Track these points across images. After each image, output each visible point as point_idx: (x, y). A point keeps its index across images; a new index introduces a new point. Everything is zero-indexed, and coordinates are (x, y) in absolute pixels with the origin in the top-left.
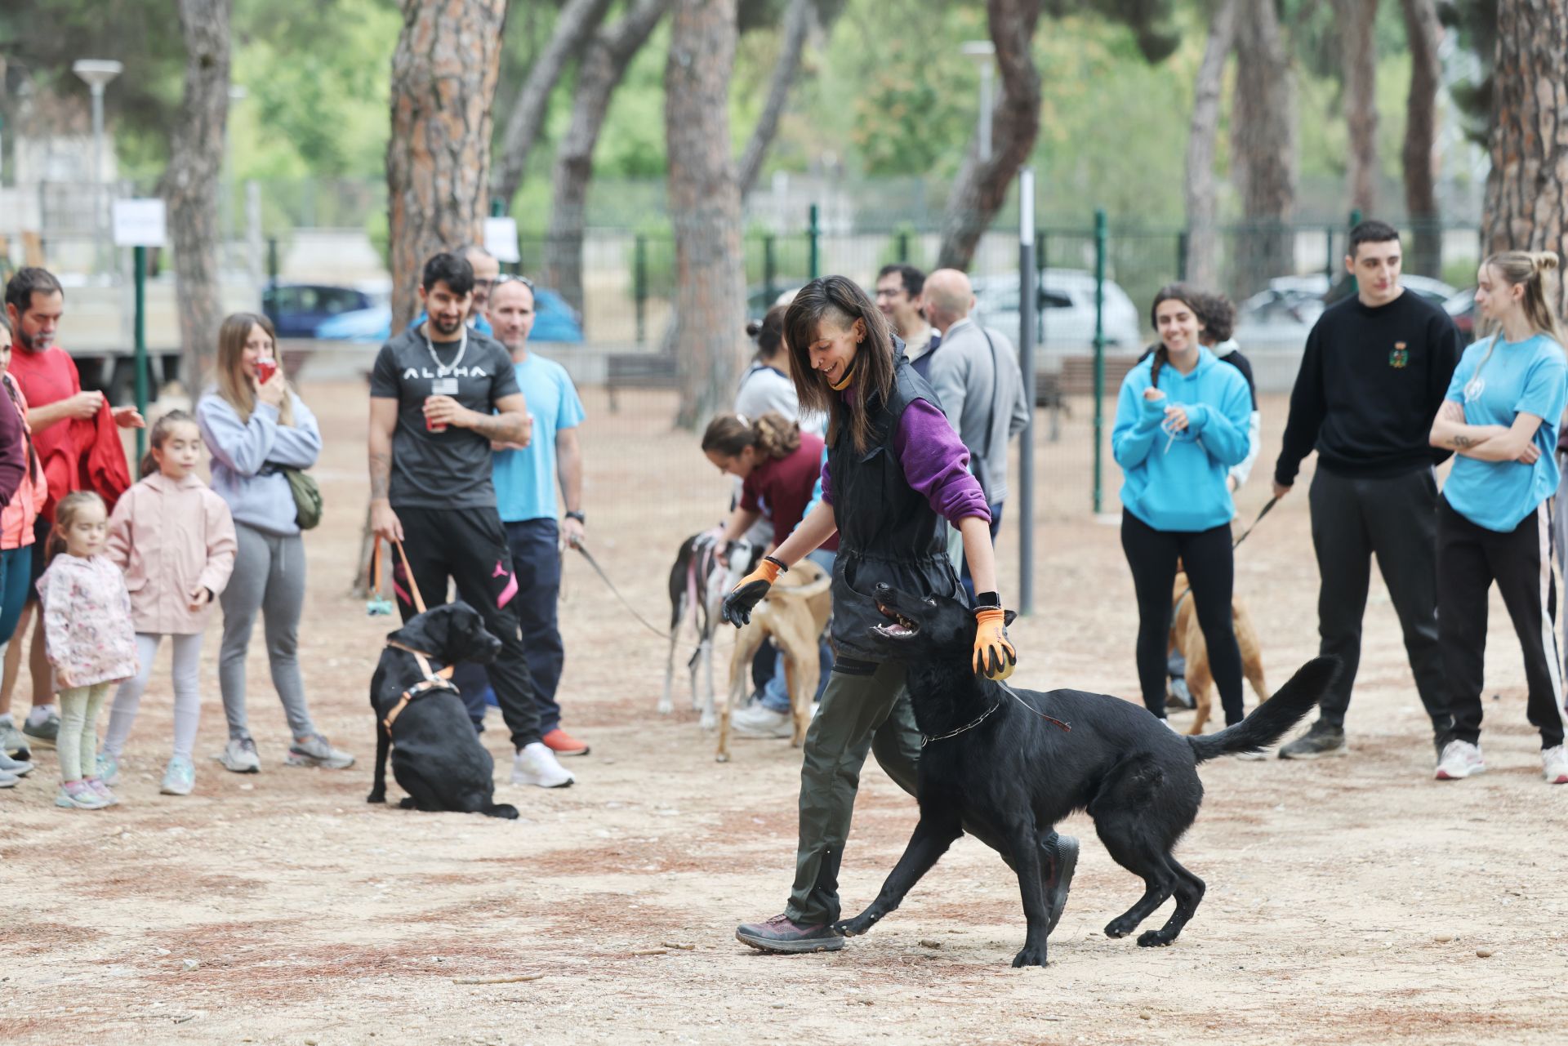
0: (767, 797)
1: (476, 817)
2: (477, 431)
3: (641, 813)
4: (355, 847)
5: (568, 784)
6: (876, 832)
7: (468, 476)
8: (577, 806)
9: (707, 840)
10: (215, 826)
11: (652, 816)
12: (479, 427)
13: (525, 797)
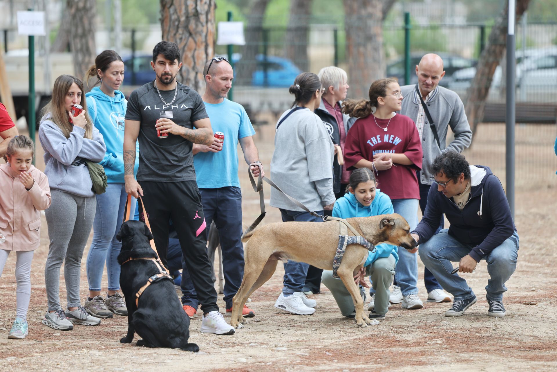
0: (338, 340)
1: (176, 351)
2: (184, 137)
3: (267, 349)
4: (106, 367)
5: (231, 333)
6: (391, 360)
7: (180, 164)
8: (234, 345)
9: (298, 364)
10: (33, 356)
11: (272, 350)
12: (185, 135)
13: (206, 339)
